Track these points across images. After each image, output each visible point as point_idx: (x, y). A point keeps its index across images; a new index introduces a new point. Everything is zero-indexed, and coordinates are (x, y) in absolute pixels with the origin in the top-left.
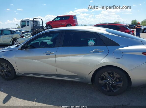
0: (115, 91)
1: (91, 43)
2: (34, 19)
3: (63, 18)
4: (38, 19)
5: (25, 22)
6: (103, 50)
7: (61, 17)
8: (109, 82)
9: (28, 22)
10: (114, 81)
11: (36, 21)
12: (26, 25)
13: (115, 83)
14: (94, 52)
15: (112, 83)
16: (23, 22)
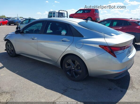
0: (76, 77)
1: (64, 32)
2: (59, 11)
3: (86, 12)
4: (63, 11)
5: (52, 13)
6: (69, 39)
7: (84, 10)
8: (72, 68)
9: (54, 13)
10: (76, 68)
11: (62, 13)
12: (53, 16)
13: (77, 70)
14: (63, 41)
15: (74, 69)
16: (50, 13)
